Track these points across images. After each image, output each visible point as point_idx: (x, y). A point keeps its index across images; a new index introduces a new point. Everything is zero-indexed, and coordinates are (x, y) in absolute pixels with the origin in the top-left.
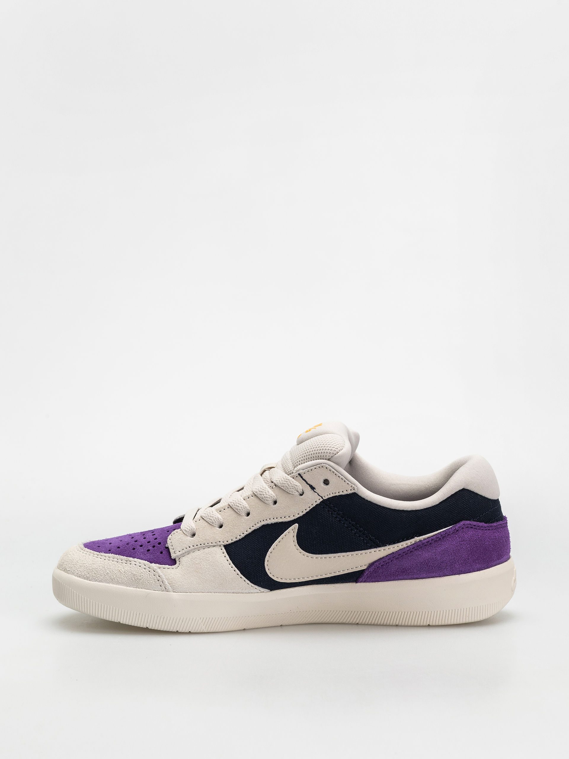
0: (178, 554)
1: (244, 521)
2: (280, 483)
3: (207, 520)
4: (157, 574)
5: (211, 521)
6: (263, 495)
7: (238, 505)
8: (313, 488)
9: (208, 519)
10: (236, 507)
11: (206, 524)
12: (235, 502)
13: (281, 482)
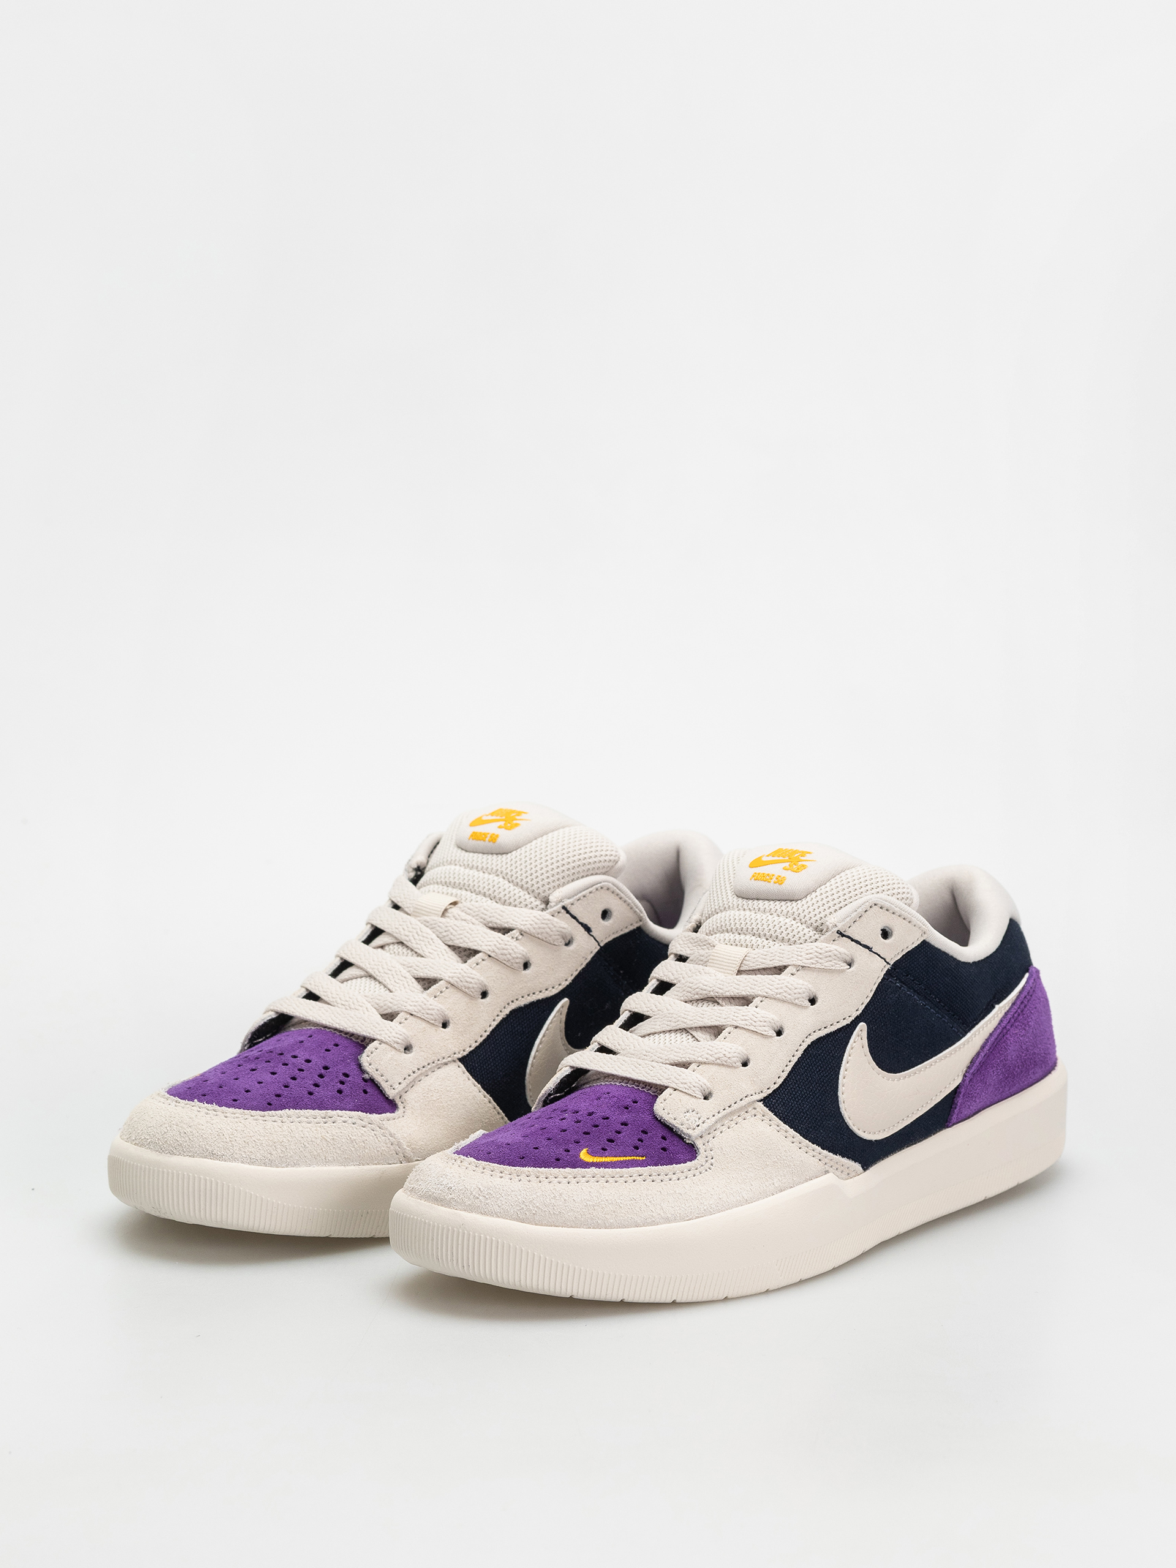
0: (399, 1088)
1: (482, 1008)
2: (534, 928)
3: (422, 1017)
4: (387, 1132)
5: (432, 1017)
6: (510, 954)
7: (468, 980)
8: (588, 929)
9: (427, 1016)
10: (466, 984)
11: (424, 1024)
12: (460, 976)
13: (536, 926)
